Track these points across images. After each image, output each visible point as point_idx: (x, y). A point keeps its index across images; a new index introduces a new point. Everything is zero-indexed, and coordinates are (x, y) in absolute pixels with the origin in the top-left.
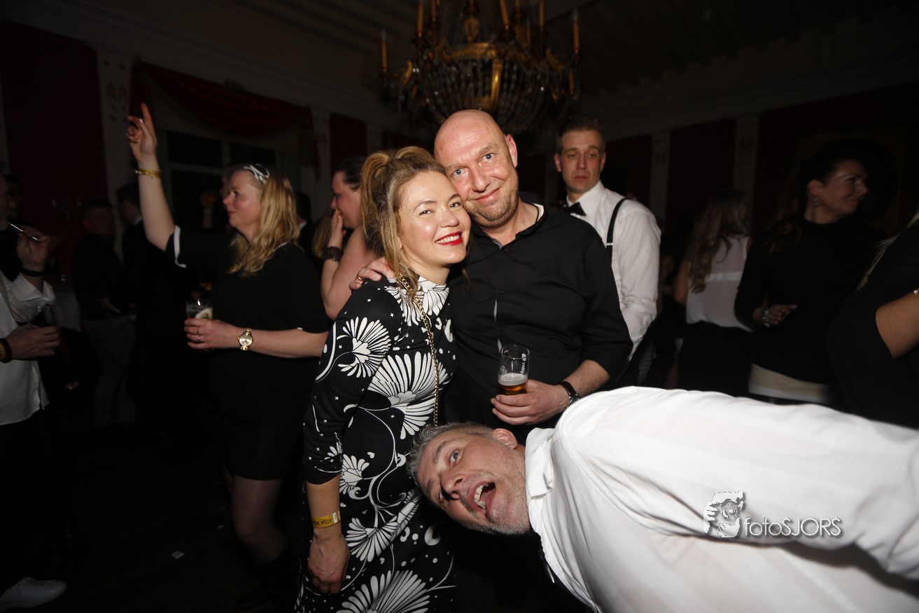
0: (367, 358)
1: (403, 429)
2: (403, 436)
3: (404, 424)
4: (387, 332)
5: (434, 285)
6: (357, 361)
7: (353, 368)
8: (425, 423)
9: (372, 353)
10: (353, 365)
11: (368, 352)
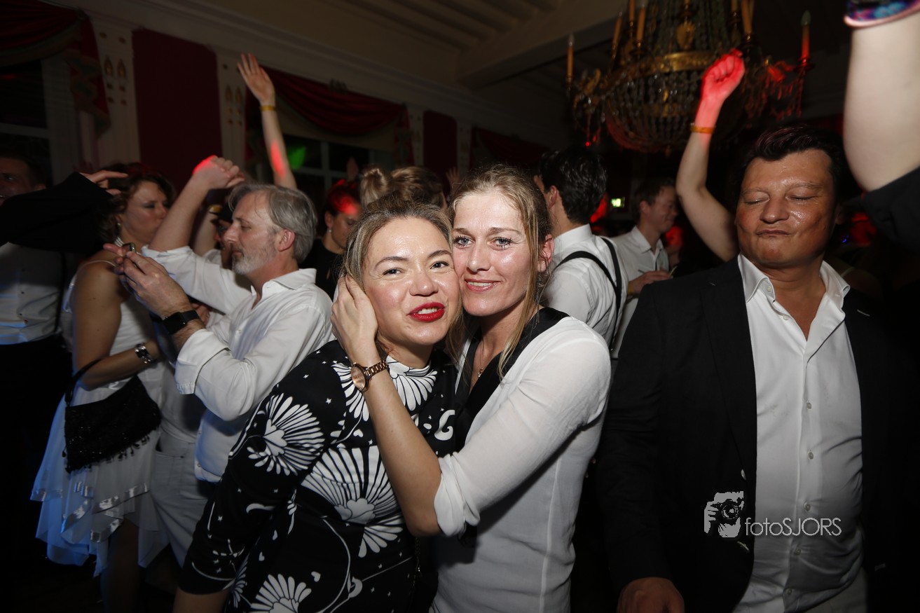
0: (282, 452)
1: (363, 543)
2: (362, 553)
3: (365, 536)
4: (317, 423)
5: (406, 368)
6: (267, 451)
7: (262, 458)
8: (395, 537)
9: (289, 445)
10: (262, 454)
11: (284, 443)
